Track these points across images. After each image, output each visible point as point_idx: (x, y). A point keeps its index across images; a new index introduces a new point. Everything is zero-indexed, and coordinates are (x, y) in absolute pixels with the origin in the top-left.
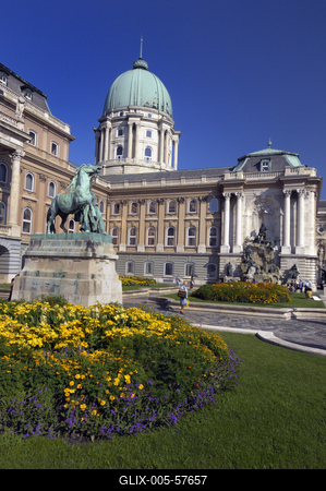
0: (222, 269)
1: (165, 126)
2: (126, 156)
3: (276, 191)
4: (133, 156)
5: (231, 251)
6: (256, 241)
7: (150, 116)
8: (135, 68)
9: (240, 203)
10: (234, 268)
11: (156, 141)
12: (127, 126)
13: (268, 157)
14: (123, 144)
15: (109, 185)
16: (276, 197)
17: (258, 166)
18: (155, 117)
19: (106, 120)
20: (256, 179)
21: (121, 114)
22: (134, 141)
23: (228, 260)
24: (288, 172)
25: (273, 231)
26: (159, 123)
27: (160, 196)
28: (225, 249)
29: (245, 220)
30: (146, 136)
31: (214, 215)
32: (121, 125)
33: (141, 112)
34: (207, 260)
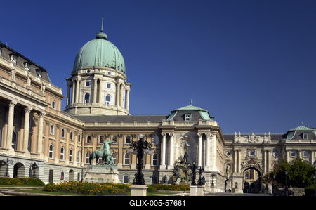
0: (161, 179)
1: (121, 81)
2: (92, 101)
3: (193, 133)
4: (98, 101)
5: (166, 168)
6: (182, 162)
7: (109, 73)
8: (98, 38)
9: (172, 140)
10: (168, 178)
11: (114, 91)
12: (93, 80)
13: (190, 112)
14: (90, 92)
15: (84, 124)
16: (194, 136)
17: (183, 117)
18: (113, 74)
19: (77, 75)
20: (182, 125)
21: (88, 71)
22: (98, 90)
23: (165, 174)
24: (201, 123)
25: (192, 157)
26: (116, 78)
27: (120, 133)
28: (162, 167)
29: (175, 150)
30: (107, 87)
31: (156, 146)
32: (88, 79)
33: (103, 71)
34: (151, 174)
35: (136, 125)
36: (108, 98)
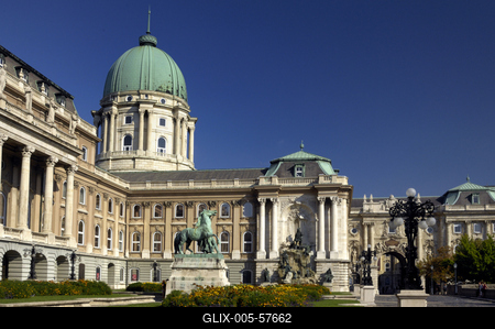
0: (259, 274)
1: (182, 114)
2: (136, 147)
3: (310, 197)
4: (145, 148)
5: (268, 257)
6: (292, 246)
7: (163, 101)
8: (143, 44)
9: (276, 209)
10: (271, 273)
11: (171, 130)
12: (138, 113)
13: (302, 162)
14: (132, 133)
15: (128, 186)
16: (311, 202)
17: (292, 171)
18: (169, 103)
19: (112, 105)
20: (291, 185)
21: (130, 99)
22: (146, 130)
23: (265, 266)
24: (322, 180)
25: (308, 236)
26: (175, 110)
27: (188, 199)
28: (261, 255)
29: (281, 226)
30: (160, 125)
31: (249, 220)
32: (129, 112)
33: (154, 98)
34: (242, 266)
35: (215, 185)
36: (162, 142)
